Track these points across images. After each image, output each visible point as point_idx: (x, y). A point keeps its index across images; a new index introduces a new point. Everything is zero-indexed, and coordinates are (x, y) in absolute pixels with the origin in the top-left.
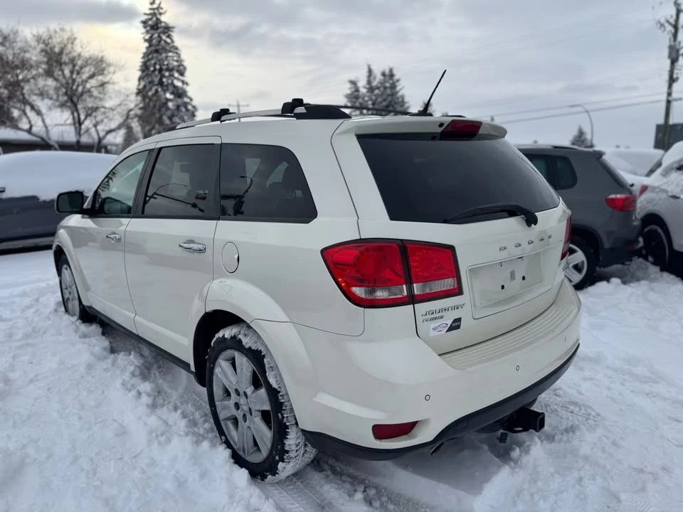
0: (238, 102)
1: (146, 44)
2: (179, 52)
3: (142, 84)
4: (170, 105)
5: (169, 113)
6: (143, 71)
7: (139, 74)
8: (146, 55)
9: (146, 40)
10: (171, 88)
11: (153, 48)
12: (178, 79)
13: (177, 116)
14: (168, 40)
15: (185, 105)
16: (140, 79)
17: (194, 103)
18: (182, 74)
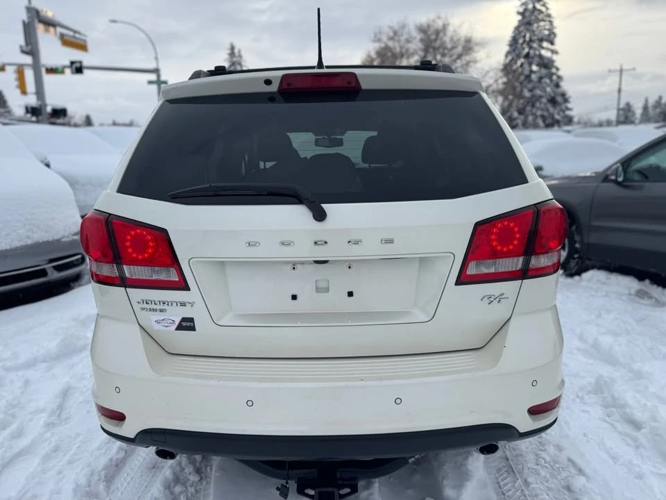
0: (621, 66)
1: (519, 17)
2: (552, 20)
3: (510, 58)
4: (534, 77)
5: (530, 86)
6: (511, 45)
7: (507, 48)
8: (517, 28)
9: (519, 13)
10: (536, 59)
11: (526, 20)
12: (548, 49)
13: (538, 87)
14: (543, 9)
15: (550, 76)
16: (508, 54)
17: (560, 73)
18: (552, 43)
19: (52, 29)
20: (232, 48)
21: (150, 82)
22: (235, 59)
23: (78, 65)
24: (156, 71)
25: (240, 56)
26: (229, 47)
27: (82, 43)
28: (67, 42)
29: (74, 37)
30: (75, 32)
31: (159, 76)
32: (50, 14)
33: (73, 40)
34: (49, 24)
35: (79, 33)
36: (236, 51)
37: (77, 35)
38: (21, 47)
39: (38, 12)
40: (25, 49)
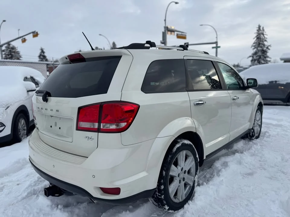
19: (173, 33)
20: (259, 27)
21: (213, 48)
22: (260, 32)
23: (187, 44)
24: (216, 43)
25: (263, 30)
26: (258, 27)
27: (184, 36)
28: (179, 37)
29: (182, 34)
30: (182, 32)
31: (217, 45)
32: (173, 28)
33: (181, 35)
34: (172, 31)
35: (183, 33)
36: (261, 28)
37: (183, 34)
38: (161, 41)
39: (167, 28)
40: (163, 42)
